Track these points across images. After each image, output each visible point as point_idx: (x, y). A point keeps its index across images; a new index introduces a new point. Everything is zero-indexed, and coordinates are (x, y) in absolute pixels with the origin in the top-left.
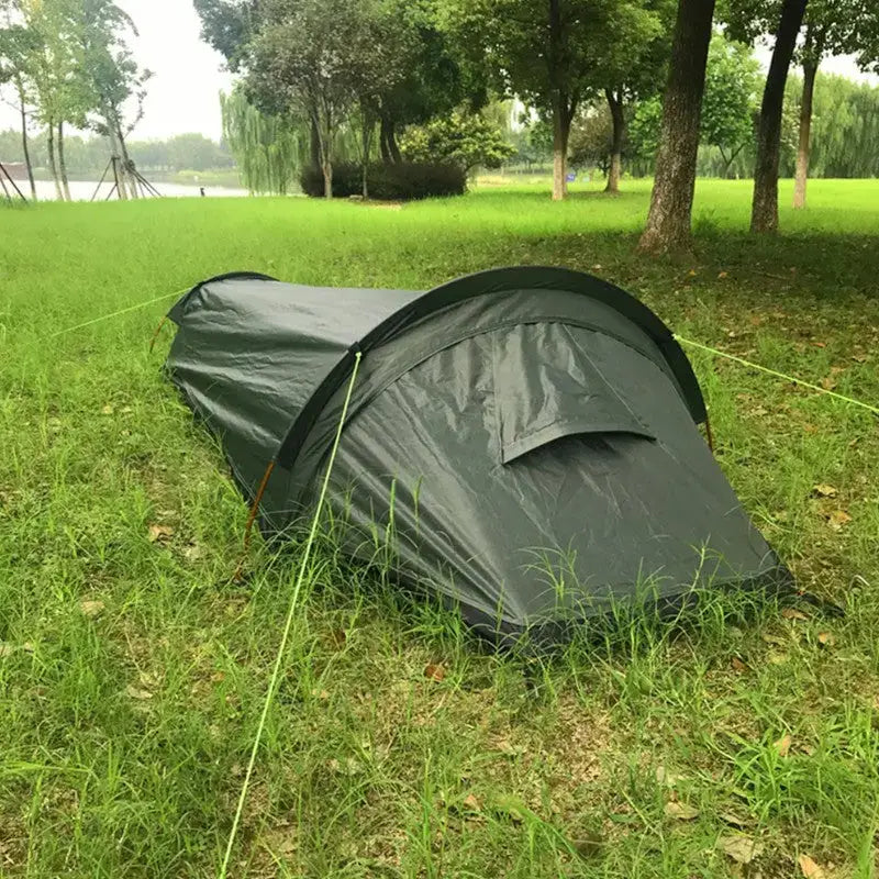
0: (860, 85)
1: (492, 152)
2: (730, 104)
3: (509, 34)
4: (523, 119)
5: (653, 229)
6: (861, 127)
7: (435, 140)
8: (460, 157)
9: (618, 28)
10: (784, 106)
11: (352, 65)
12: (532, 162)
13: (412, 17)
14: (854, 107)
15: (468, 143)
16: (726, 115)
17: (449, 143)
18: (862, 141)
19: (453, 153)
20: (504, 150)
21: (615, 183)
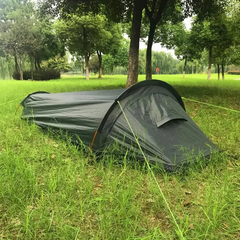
0: (156, 52)
1: (66, 68)
2: (126, 56)
3: (73, 36)
4: (72, 59)
5: (129, 83)
6: (157, 62)
7: (49, 65)
8: (57, 69)
9: (101, 35)
10: (139, 56)
11: (28, 44)
12: (74, 71)
13: (44, 31)
14: (155, 57)
15: (59, 65)
16: (125, 59)
17: (53, 65)
18: (158, 65)
19: (55, 68)
20: (69, 67)
21: (101, 76)
